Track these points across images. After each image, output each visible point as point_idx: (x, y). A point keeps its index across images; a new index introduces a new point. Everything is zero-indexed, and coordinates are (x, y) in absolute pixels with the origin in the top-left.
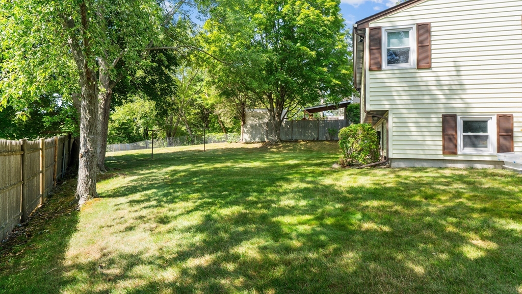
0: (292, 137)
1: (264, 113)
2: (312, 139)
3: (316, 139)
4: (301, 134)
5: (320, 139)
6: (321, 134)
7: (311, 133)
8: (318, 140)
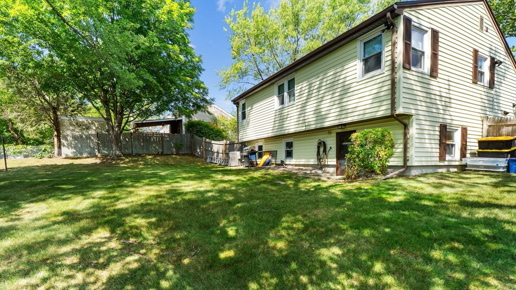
0: (132, 151)
1: (89, 123)
2: (157, 153)
3: (160, 153)
4: (143, 148)
5: (165, 152)
6: (165, 147)
7: (155, 147)
8: (162, 154)
